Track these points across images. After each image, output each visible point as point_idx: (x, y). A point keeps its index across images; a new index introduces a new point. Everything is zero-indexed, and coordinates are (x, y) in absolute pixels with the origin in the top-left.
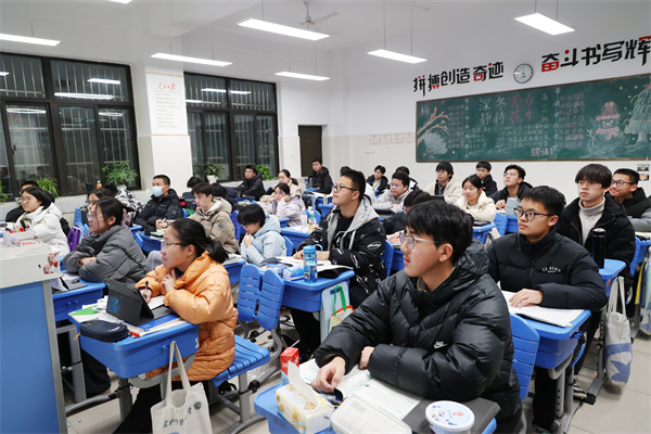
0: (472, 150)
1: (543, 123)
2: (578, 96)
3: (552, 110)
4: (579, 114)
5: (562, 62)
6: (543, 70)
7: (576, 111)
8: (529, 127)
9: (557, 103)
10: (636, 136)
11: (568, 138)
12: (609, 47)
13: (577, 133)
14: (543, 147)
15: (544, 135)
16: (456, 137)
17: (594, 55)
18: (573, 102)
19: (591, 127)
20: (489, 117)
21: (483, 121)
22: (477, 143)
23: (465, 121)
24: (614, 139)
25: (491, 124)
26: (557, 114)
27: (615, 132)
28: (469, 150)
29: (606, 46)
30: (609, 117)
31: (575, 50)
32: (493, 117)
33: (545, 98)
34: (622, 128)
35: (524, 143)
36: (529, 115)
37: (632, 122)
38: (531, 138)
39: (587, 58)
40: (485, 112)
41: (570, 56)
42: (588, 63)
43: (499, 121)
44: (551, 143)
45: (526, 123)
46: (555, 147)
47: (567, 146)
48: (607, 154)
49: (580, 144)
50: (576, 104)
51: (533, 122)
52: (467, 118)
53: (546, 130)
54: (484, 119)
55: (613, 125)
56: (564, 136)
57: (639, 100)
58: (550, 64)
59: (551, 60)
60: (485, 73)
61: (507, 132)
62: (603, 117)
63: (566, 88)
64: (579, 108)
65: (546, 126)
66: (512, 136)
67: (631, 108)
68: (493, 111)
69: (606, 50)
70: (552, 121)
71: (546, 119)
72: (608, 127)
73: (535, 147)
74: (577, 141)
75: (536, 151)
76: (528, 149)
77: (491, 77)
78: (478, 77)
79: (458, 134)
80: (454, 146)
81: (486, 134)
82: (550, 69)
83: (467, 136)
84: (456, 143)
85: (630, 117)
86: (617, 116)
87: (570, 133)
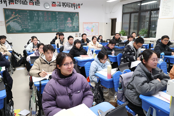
0: (32, 29)
1: (54, 22)
2: (62, 15)
3: (56, 18)
4: (63, 20)
5: (57, 5)
6: (52, 6)
7: (62, 19)
8: (50, 22)
9: (57, 16)
10: (75, 26)
11: (61, 26)
12: (68, 4)
13: (63, 25)
14: (55, 29)
15: (55, 25)
16: (25, 24)
17: (64, 5)
18: (61, 16)
19: (66, 24)
20: (37, 18)
21: (35, 19)
22: (34, 27)
23: (28, 19)
24: (71, 27)
25: (38, 21)
26: (57, 20)
27: (70, 25)
28: (31, 29)
29: (67, 3)
30: (69, 22)
31: (60, 2)
32: (38, 18)
33: (54, 14)
34: (72, 25)
35: (49, 27)
36: (50, 19)
37: (74, 23)
38: (51, 26)
39: (63, 5)
40: (35, 16)
41: (59, 3)
42: (63, 7)
43: (41, 20)
44: (57, 28)
45: (49, 21)
46: (58, 29)
47: (61, 29)
48: (70, 31)
49: (64, 28)
50: (62, 17)
51: (51, 21)
52: (29, 18)
53: (55, 24)
54: (36, 19)
55: (70, 24)
56: (60, 26)
57: (75, 18)
58: (54, 5)
59: (54, 4)
60: (34, 3)
61: (44, 24)
62: (68, 22)
63: (59, 12)
64: (63, 18)
65: (55, 23)
67: (73, 20)
68: (38, 16)
69: (67, 4)
70: (56, 21)
71: (54, 21)
72: (69, 24)
73: (53, 28)
74: (63, 27)
75: (53, 30)
76: (51, 29)
77: (36, 5)
78: (31, 4)
79: (26, 23)
80: (24, 27)
81: (36, 24)
82: (54, 6)
83: (29, 24)
84: (25, 26)
85: (73, 22)
86: (71, 21)
87: (61, 25)
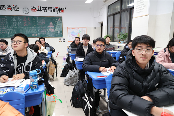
0: (11, 34)
1: (35, 27)
2: (43, 20)
3: (36, 23)
4: (44, 25)
5: (37, 10)
6: (32, 11)
7: (43, 24)
8: (30, 27)
9: (38, 21)
10: (58, 31)
11: (42, 31)
12: (49, 8)
13: (44, 30)
14: (35, 34)
15: (35, 30)
16: (3, 29)
17: (46, 9)
18: (42, 21)
19: (47, 29)
20: (16, 24)
21: (13, 24)
22: (12, 32)
23: (6, 24)
24: (53, 32)
25: (17, 26)
26: (38, 24)
27: (53, 30)
28: (10, 34)
29: (48, 7)
30: (51, 26)
31: (40, 7)
32: (17, 23)
33: (34, 19)
34: (55, 29)
35: (29, 32)
36: (30, 24)
37: (57, 28)
38: (31, 31)
39: (44, 10)
40: (14, 21)
41: (39, 8)
42: (44, 11)
43: (20, 25)
44: (38, 33)
45: (29, 26)
46: (39, 34)
47: (42, 34)
48: (52, 36)
49: (45, 33)
50: (43, 22)
51: (31, 26)
52: (7, 23)
53: (35, 29)
54: (14, 24)
55: (53, 29)
56: (41, 31)
57: (57, 23)
58: (34, 9)
59: (34, 8)
60: (12, 8)
61: (23, 29)
62: (50, 26)
63: (39, 17)
64: (44, 23)
65: (35, 28)
66: (25, 30)
67: (56, 24)
68: (17, 21)
69: (48, 9)
70: (37, 26)
71: (35, 25)
72: (51, 29)
73: (33, 33)
74: (44, 32)
75: (33, 35)
76: (31, 34)
77: (14, 10)
78: (9, 9)
79: (4, 28)
80: (3, 33)
81: (15, 29)
82: (34, 11)
83: (8, 29)
84: (4, 31)
85: (56, 27)
86: (53, 26)
87: (42, 30)
